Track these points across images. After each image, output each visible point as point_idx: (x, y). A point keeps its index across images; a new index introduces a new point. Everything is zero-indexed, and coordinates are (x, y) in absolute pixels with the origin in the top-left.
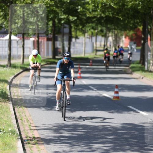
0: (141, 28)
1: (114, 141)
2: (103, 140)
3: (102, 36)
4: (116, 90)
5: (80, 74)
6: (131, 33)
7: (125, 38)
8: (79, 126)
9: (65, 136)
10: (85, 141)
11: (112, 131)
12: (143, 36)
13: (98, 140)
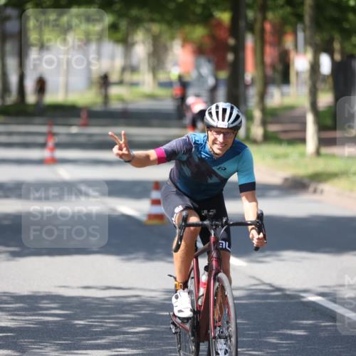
0: (225, 17)
1: (146, 341)
2: (117, 337)
3: (117, 41)
4: (156, 195)
5: (52, 149)
6: (199, 32)
7: (183, 46)
8: (47, 299)
9: (7, 327)
10: (65, 340)
11: (143, 312)
12: (231, 41)
13: (102, 339)
